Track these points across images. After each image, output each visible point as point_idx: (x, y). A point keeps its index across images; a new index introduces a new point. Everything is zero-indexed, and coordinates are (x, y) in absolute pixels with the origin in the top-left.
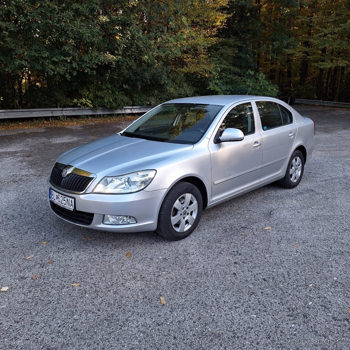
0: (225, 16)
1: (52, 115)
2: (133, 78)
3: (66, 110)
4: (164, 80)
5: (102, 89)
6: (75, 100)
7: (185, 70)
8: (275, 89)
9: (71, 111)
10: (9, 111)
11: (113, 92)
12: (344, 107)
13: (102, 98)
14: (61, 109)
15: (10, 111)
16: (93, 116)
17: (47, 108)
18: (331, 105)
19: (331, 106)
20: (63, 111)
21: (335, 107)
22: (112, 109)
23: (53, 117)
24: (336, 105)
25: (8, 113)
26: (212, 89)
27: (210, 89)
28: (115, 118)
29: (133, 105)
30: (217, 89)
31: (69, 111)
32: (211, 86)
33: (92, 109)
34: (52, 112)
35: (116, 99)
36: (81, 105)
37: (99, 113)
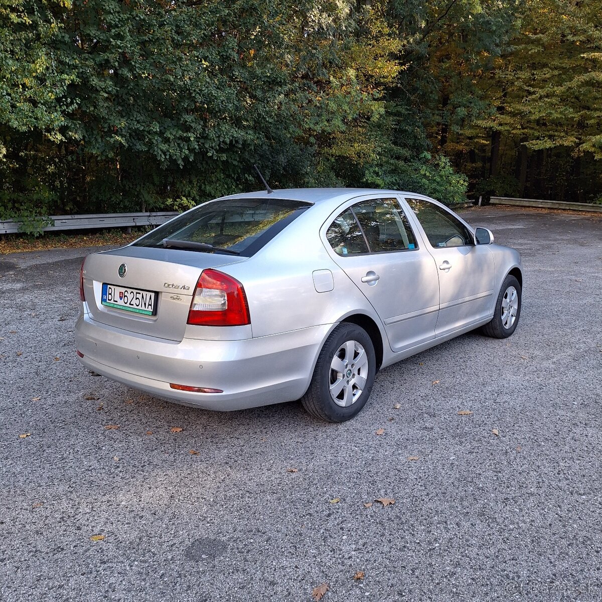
0: (398, 68)
1: (134, 224)
3: (155, 216)
6: (169, 201)
8: (462, 182)
9: (164, 217)
10: (69, 217)
12: (570, 210)
14: (148, 214)
15: (71, 218)
17: (127, 212)
18: (549, 206)
19: (549, 208)
20: (151, 218)
21: (556, 209)
23: (136, 227)
24: (556, 206)
25: (66, 221)
26: (369, 182)
27: (367, 180)
30: (379, 181)
31: (160, 217)
32: (369, 177)
34: (134, 219)
36: (179, 207)
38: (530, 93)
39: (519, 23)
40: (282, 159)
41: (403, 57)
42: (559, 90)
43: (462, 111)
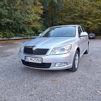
0: (43, 11)
2: (16, 28)
4: (26, 29)
5: (6, 31)
7: (32, 26)
11: (10, 32)
13: (6, 34)
16: (3, 40)
22: (9, 37)
28: (10, 41)
29: (16, 37)
30: (41, 32)
32: (39, 31)
33: (2, 38)
35: (11, 34)
37: (5, 39)
38: (65, 17)
39: (63, 5)
40: (21, 27)
41: (43, 9)
42: (70, 17)
43: (55, 20)
